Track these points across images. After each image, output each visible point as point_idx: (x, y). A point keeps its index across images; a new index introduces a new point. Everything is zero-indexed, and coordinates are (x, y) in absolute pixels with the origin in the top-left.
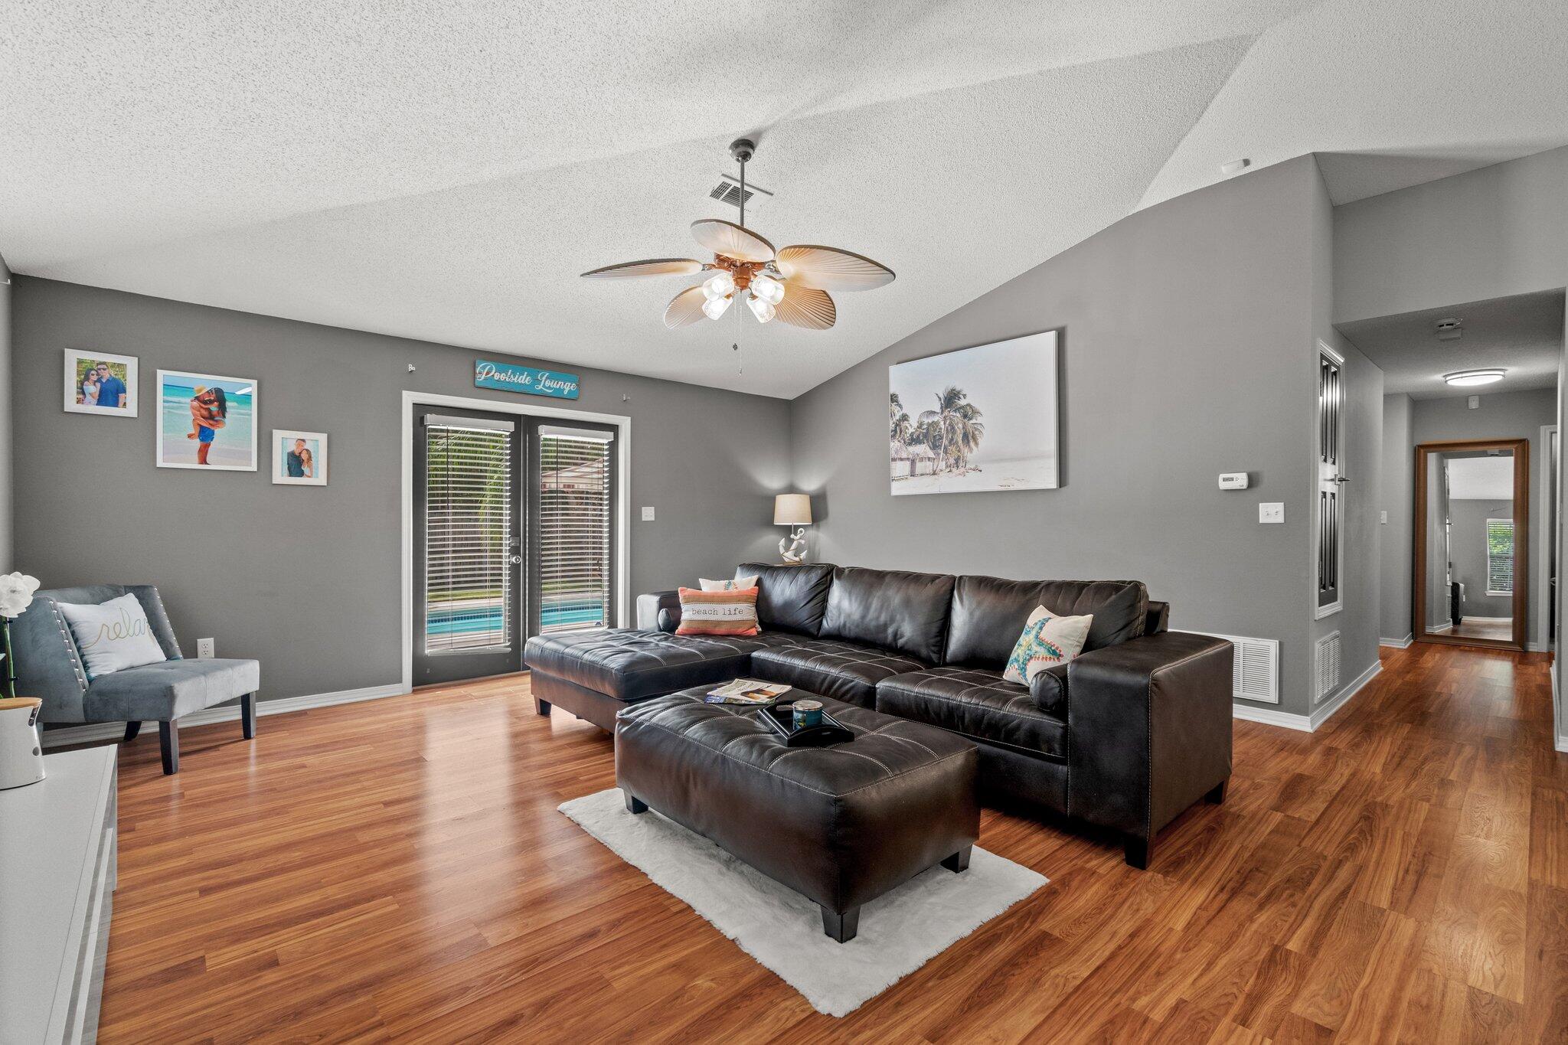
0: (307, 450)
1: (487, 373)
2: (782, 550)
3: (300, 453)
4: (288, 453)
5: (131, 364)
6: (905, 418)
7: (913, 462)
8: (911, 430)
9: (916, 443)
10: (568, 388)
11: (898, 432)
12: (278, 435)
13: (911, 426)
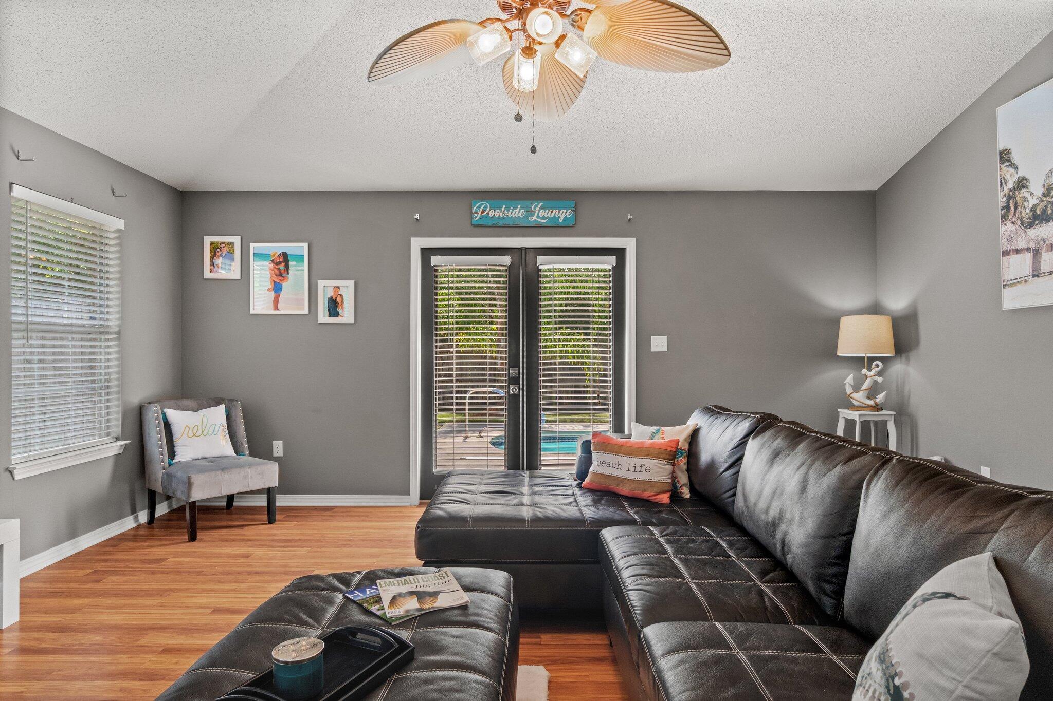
0: (341, 295)
1: (483, 212)
2: (849, 390)
3: (336, 298)
4: (328, 299)
5: (236, 240)
6: (1022, 183)
7: (1036, 253)
8: (1033, 202)
9: (1041, 222)
10: (563, 215)
11: (1012, 208)
12: (321, 284)
13: (1033, 196)
